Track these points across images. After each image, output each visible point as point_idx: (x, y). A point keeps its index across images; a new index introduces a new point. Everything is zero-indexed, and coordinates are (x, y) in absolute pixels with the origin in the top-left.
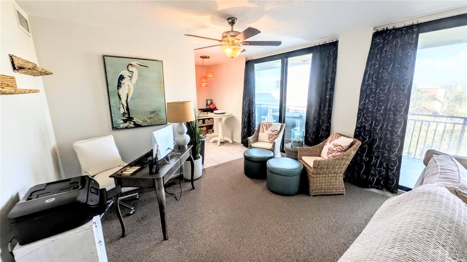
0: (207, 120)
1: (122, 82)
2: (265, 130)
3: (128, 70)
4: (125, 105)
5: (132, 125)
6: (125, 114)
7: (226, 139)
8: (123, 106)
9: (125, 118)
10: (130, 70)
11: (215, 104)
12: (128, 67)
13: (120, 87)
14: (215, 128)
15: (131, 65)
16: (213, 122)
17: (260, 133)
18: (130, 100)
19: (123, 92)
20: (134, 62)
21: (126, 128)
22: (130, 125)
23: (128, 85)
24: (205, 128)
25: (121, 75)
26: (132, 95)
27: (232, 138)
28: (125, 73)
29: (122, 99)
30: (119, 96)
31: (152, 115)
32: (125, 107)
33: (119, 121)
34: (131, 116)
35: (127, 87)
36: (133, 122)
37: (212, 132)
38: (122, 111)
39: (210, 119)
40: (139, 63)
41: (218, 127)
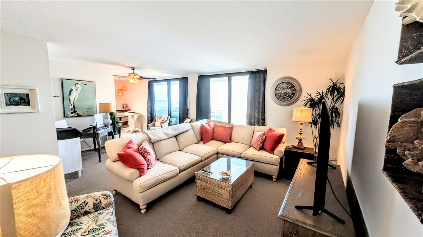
0: (123, 118)
1: (72, 92)
2: (158, 120)
3: (76, 86)
4: (73, 105)
5: (76, 116)
6: (72, 109)
7: (137, 129)
8: (71, 105)
9: (72, 111)
10: (77, 86)
11: (129, 107)
12: (75, 85)
13: (71, 95)
14: (129, 124)
15: (77, 83)
16: (128, 119)
17: (156, 122)
18: (76, 102)
19: (72, 97)
20: (79, 82)
21: (73, 117)
22: (75, 115)
23: (75, 94)
24: (122, 123)
25: (71, 89)
26: (77, 99)
27: (142, 129)
28: (74, 88)
29: (71, 101)
30: (70, 99)
31: (88, 110)
32: (72, 105)
33: (69, 113)
34: (76, 110)
35: (74, 95)
36: (77, 113)
37: (127, 126)
38: (71, 107)
39: (126, 118)
40: (82, 83)
41: (132, 122)
